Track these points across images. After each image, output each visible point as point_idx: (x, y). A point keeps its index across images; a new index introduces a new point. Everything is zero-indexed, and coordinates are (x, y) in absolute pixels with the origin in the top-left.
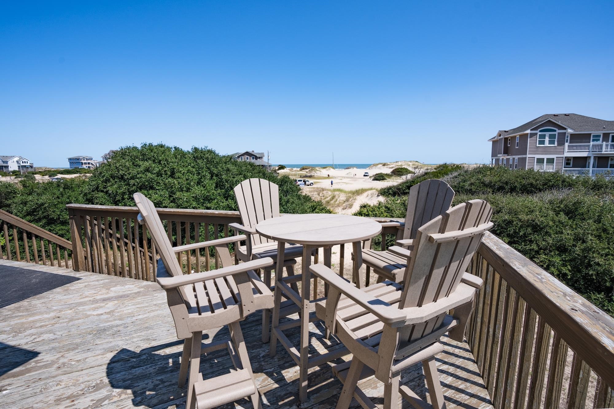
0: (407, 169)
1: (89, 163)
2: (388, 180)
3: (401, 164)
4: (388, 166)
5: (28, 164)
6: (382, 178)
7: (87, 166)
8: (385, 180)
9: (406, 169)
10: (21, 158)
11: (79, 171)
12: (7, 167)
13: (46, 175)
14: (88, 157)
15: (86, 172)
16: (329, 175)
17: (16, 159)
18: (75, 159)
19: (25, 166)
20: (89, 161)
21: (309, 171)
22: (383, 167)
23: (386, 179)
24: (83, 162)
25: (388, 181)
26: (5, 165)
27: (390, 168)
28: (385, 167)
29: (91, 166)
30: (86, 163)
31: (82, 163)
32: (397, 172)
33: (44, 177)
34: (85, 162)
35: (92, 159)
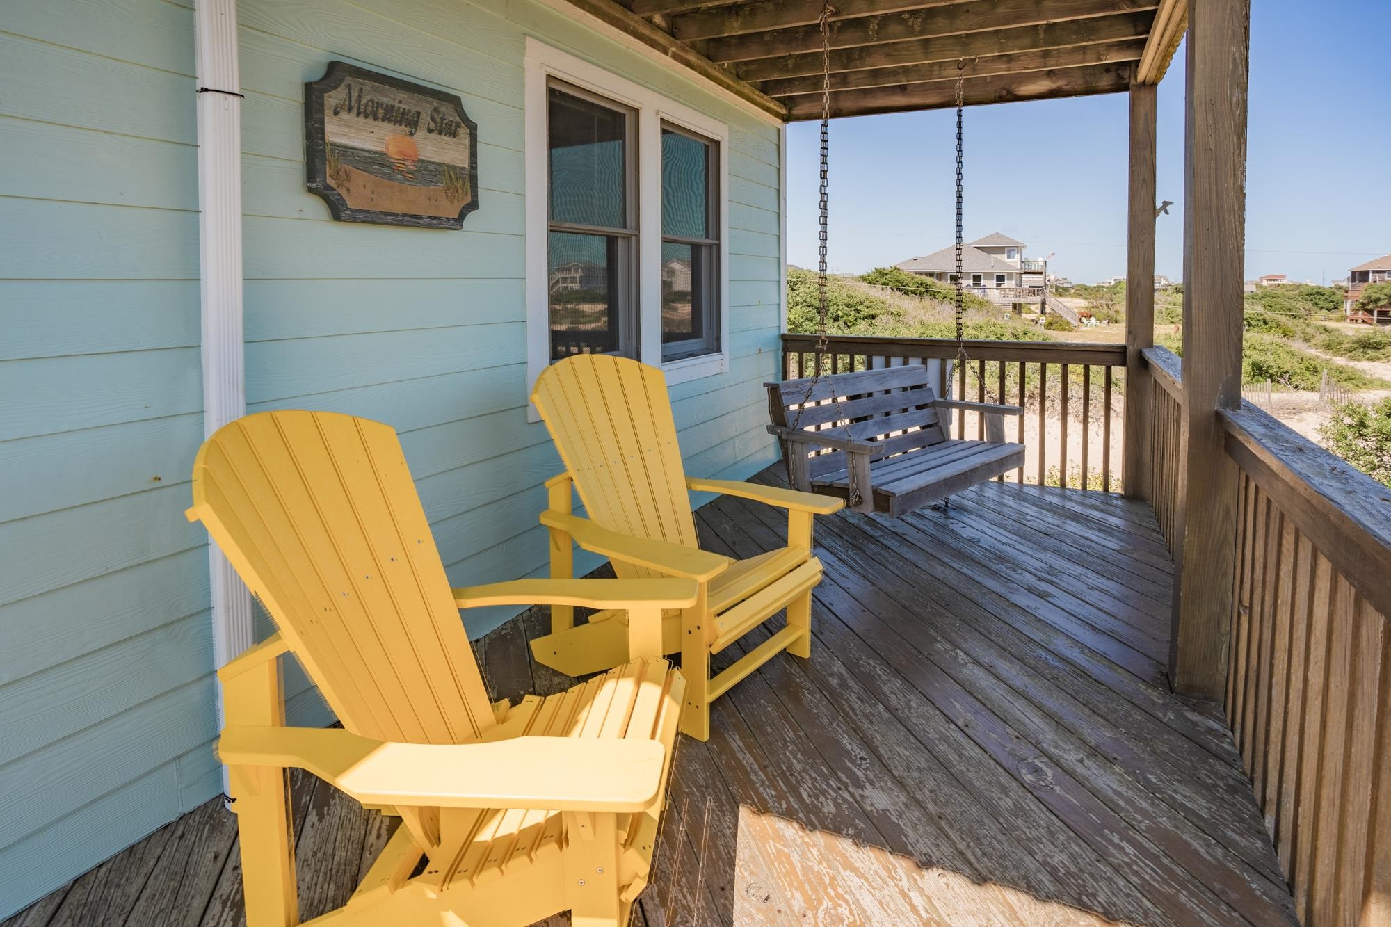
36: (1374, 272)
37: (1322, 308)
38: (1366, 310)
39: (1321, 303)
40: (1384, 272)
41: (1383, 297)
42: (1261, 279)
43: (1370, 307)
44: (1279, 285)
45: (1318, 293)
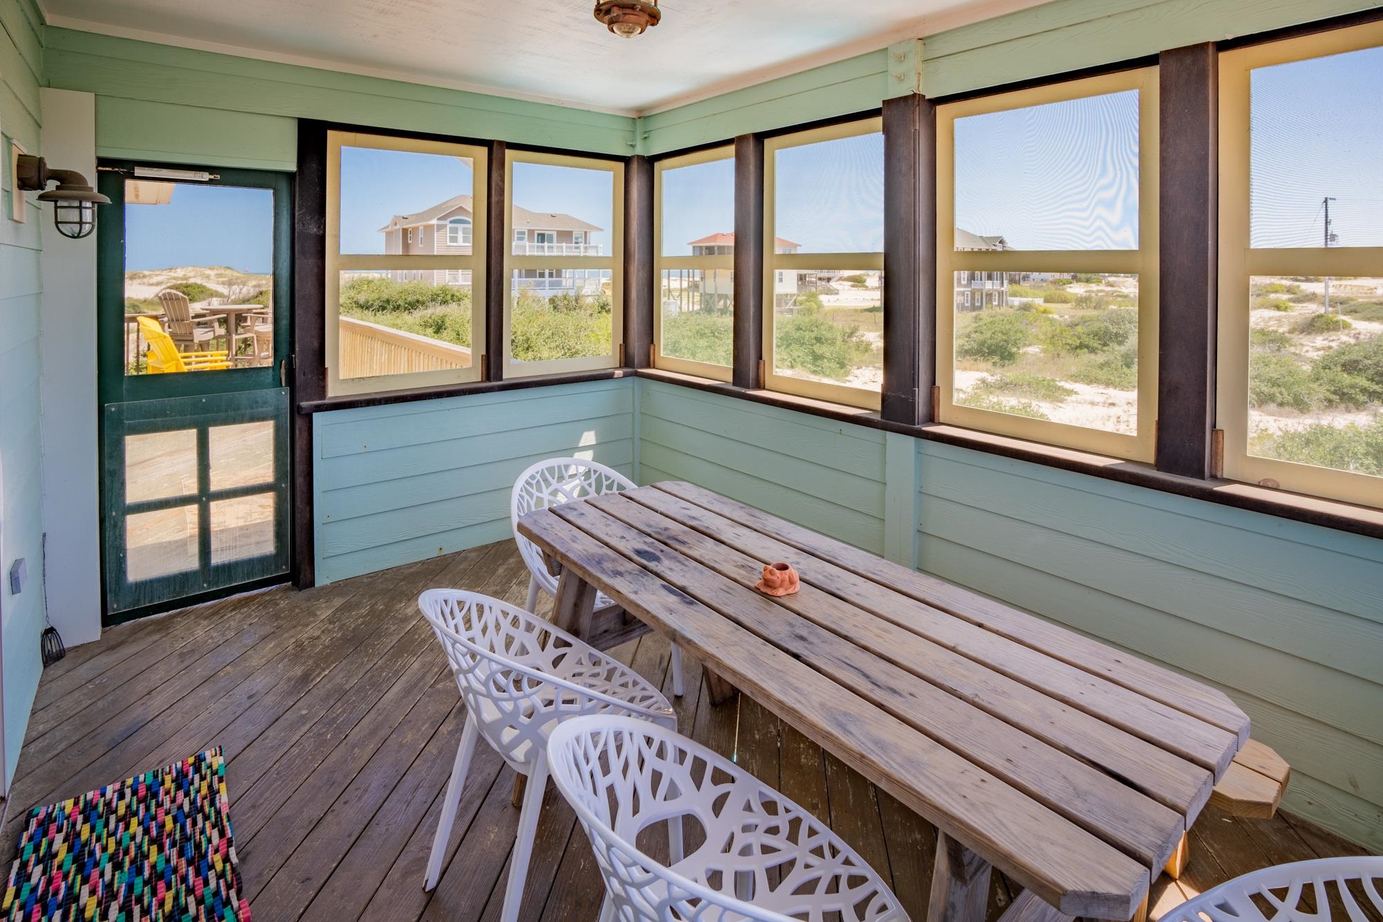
3: (183, 273)
4: (145, 280)
27: (152, 285)
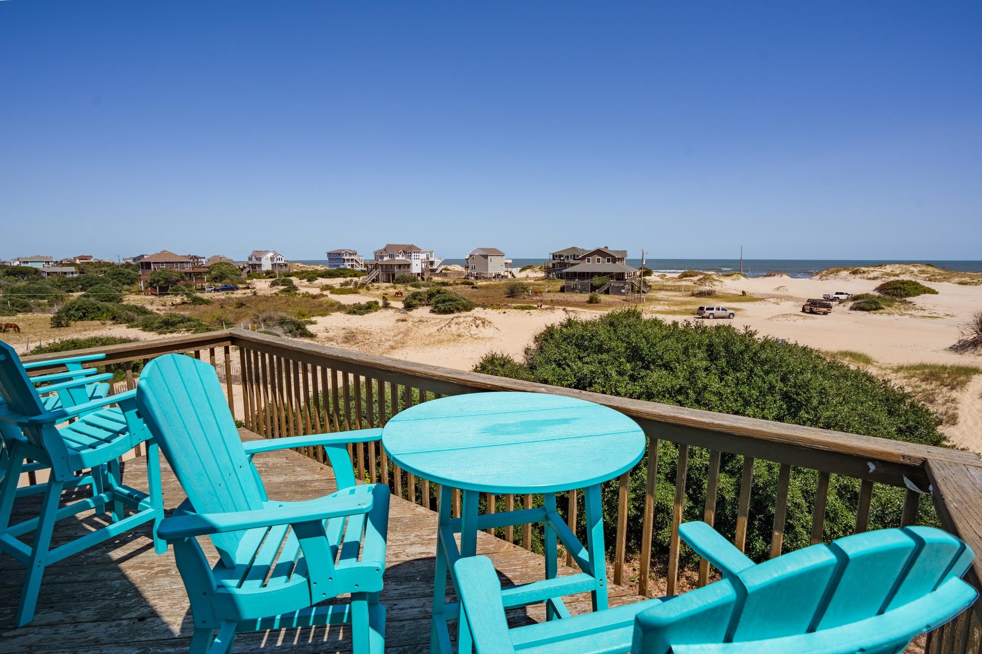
0: (918, 284)
1: (352, 260)
2: (888, 309)
5: (283, 262)
6: (874, 307)
7: (350, 263)
8: (881, 311)
9: (915, 284)
10: (276, 254)
11: (344, 274)
12: (260, 265)
13: (304, 279)
14: (351, 251)
15: (353, 274)
16: (743, 292)
17: (270, 255)
18: (335, 254)
19: (279, 264)
20: (352, 257)
21: (698, 280)
22: (853, 276)
23: (882, 308)
24: (346, 258)
25: (889, 314)
26: (258, 263)
28: (859, 276)
29: (354, 263)
30: (348, 260)
31: (344, 259)
32: (892, 289)
33: (302, 281)
34: (348, 258)
35: (356, 254)
36: (154, 263)
37: (124, 284)
38: (153, 287)
39: (123, 280)
40: (159, 263)
41: (161, 279)
42: (75, 258)
43: (155, 285)
44: (89, 263)
45: (120, 273)
